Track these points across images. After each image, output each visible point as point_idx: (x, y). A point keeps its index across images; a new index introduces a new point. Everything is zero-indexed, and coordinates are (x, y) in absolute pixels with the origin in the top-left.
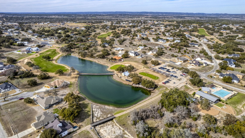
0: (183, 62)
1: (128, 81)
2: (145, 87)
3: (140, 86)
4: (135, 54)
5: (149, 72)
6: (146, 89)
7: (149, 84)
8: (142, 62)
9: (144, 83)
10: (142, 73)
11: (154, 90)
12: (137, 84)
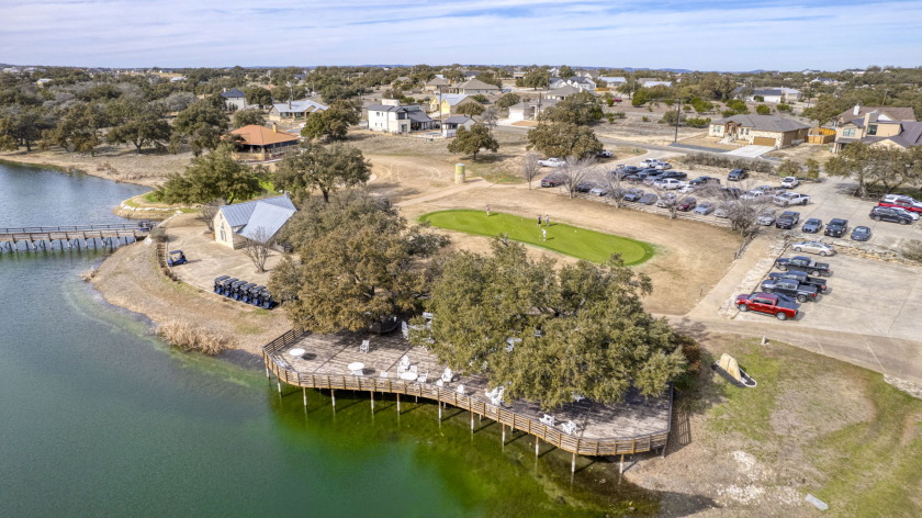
0: (778, 143)
1: (240, 306)
2: (495, 396)
3: (405, 369)
4: (401, 116)
5: (524, 204)
6: (523, 422)
7: (582, 326)
8: (452, 148)
9: (470, 315)
10: (453, 211)
11: (670, 443)
12: (350, 338)
